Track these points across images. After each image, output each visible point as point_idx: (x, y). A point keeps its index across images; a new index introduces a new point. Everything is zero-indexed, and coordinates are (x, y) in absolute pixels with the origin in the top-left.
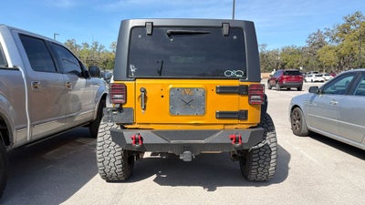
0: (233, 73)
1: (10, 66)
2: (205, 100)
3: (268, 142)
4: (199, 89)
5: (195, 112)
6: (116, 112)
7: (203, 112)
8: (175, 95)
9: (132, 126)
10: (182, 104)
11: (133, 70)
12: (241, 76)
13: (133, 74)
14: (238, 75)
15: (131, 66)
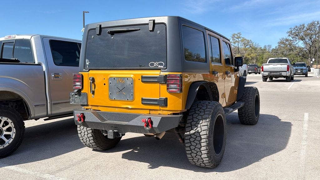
0: (156, 64)
1: (36, 63)
2: (133, 88)
3: (199, 129)
4: (128, 78)
5: (126, 97)
6: (77, 96)
7: (132, 98)
8: (112, 83)
9: (88, 107)
10: (117, 91)
11: (87, 64)
12: (162, 67)
13: (87, 66)
14: (159, 66)
15: (87, 60)
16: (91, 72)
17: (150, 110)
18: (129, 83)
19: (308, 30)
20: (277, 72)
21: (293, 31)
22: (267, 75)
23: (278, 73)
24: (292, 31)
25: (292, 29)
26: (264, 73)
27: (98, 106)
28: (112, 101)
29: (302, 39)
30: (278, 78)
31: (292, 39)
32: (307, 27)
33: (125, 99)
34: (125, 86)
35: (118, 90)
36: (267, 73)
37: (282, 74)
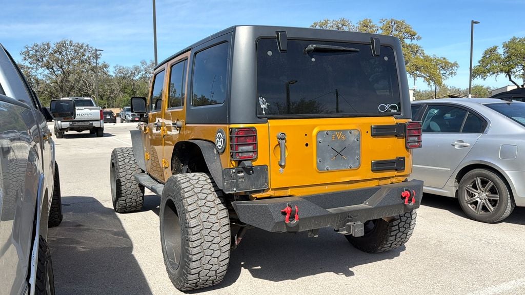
0: (387, 107)
4: (352, 132)
5: (348, 164)
6: (242, 174)
7: (357, 164)
8: (324, 141)
9: (264, 194)
10: (332, 155)
11: (263, 106)
12: (396, 111)
13: (264, 112)
14: (392, 111)
15: (261, 100)
16: (272, 122)
17: (381, 179)
18: (352, 138)
19: (56, 52)
20: (84, 121)
21: (31, 52)
22: (69, 126)
23: (88, 123)
24: (28, 52)
25: (30, 49)
26: (62, 123)
27: (287, 188)
28: (322, 174)
29: (48, 66)
30: (82, 131)
31: (29, 66)
32: (55, 48)
33: (345, 167)
34: (347, 145)
35: (333, 153)
36: (68, 123)
37: (94, 125)
